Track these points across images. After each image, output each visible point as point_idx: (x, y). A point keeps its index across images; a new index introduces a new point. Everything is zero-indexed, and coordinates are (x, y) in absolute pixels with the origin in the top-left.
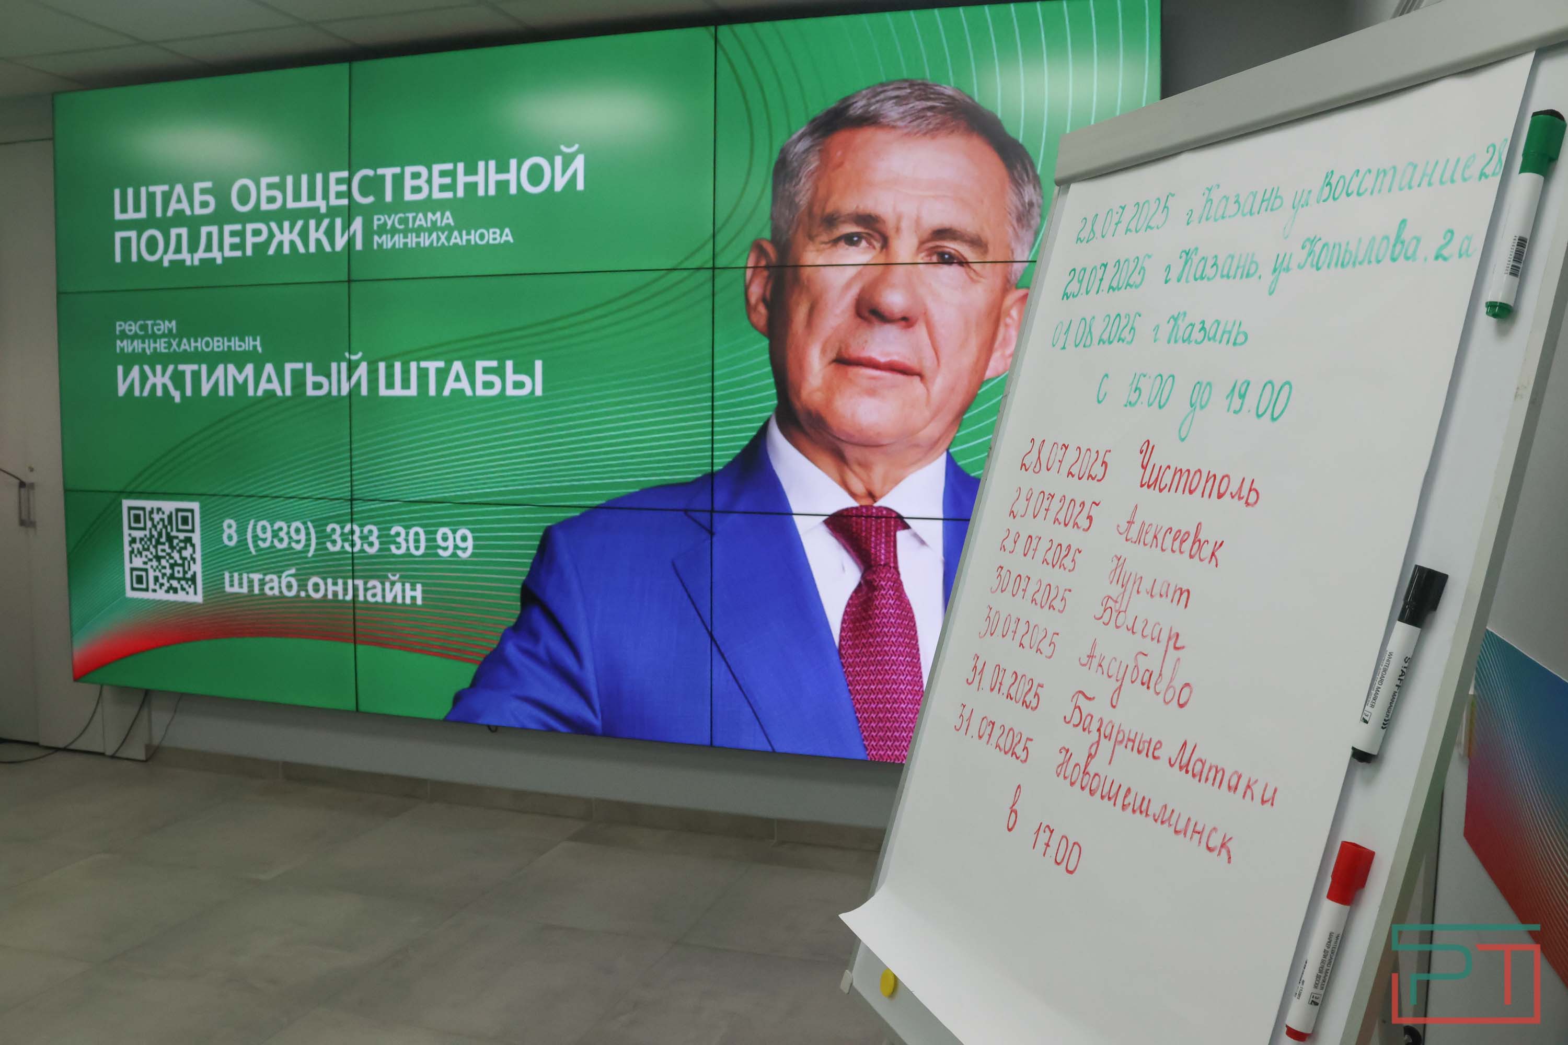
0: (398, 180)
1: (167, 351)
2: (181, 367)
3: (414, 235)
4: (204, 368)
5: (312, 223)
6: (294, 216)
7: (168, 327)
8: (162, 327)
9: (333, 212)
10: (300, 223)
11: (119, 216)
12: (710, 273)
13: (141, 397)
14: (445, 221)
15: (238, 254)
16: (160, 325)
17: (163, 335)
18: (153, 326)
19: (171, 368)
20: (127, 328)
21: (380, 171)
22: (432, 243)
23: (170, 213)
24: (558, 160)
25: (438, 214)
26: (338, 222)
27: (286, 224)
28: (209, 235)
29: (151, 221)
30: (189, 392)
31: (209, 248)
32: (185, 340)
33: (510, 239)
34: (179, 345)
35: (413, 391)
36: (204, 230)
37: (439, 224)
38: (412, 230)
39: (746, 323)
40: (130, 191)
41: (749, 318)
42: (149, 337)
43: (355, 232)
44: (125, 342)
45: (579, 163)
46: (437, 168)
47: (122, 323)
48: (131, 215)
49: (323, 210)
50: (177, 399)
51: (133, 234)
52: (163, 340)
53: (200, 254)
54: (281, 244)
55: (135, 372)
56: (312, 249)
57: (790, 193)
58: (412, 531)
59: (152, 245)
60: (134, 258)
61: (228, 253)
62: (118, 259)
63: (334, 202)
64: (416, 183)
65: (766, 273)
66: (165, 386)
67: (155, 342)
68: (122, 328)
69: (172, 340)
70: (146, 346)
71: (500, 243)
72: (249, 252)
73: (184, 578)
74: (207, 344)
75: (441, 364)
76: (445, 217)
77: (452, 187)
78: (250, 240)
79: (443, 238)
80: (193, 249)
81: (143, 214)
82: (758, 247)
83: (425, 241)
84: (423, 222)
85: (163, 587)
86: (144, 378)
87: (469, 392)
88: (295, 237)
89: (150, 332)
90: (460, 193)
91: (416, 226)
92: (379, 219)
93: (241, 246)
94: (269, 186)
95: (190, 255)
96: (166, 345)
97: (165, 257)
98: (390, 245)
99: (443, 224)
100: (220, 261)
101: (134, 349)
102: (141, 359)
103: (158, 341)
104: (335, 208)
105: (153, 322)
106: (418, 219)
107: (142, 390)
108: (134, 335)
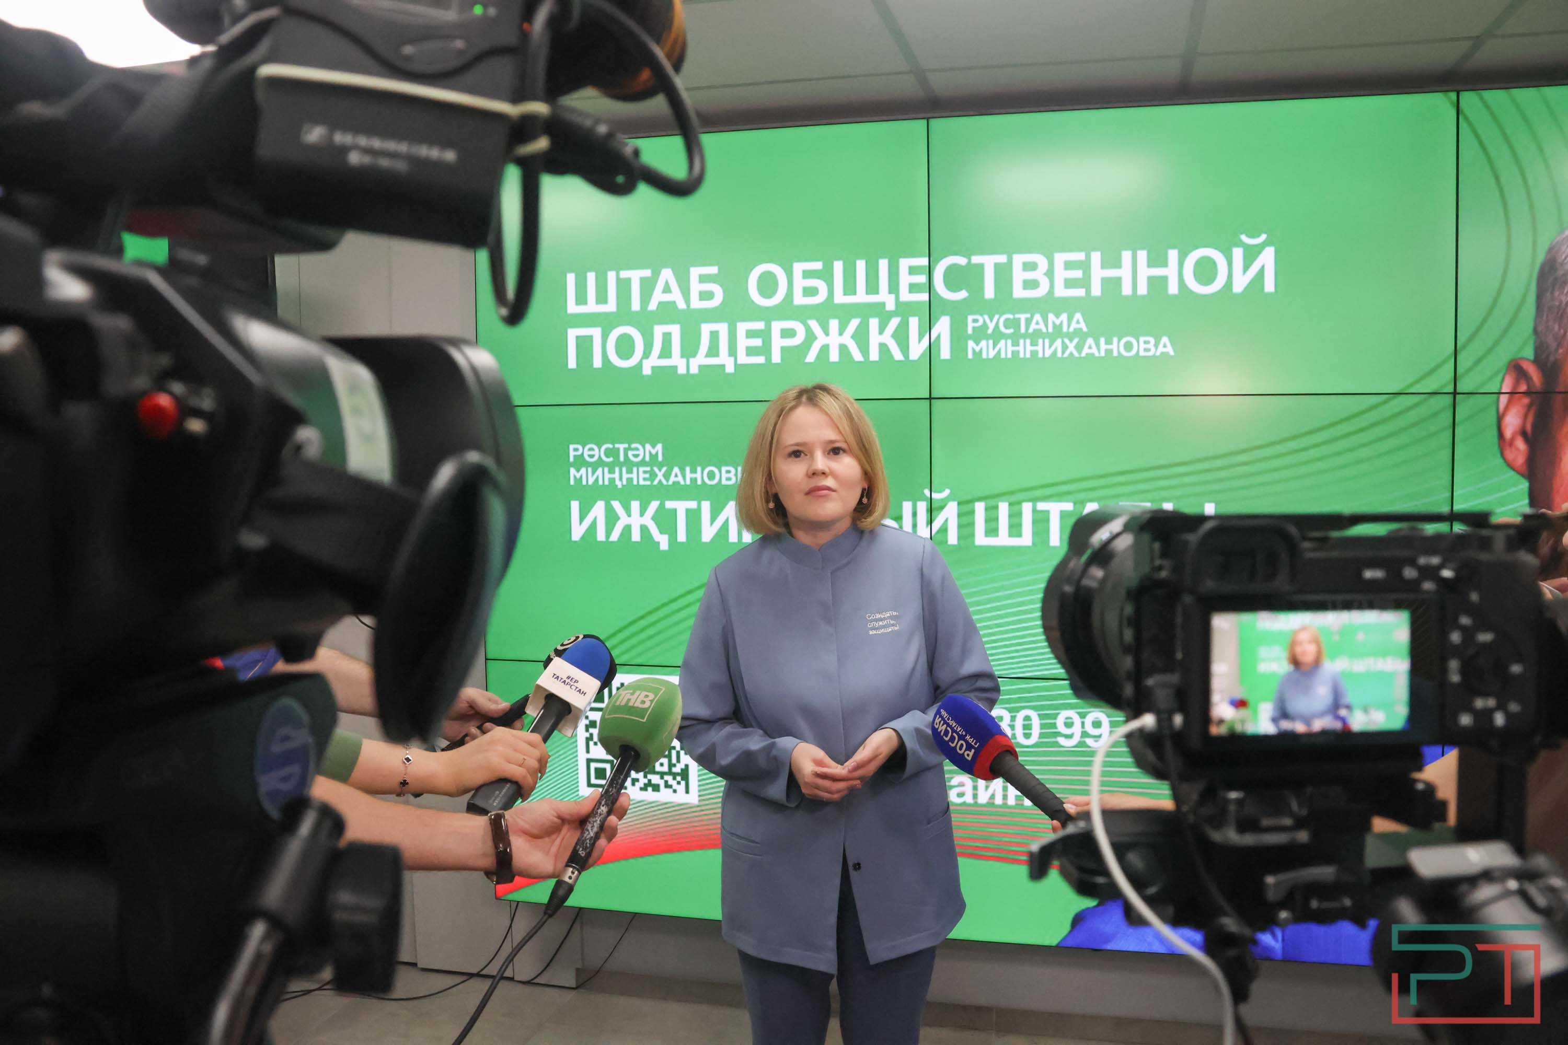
0: (1003, 274)
1: (648, 483)
2: (669, 505)
3: (1028, 341)
4: (706, 506)
5: (874, 323)
6: (845, 313)
7: (650, 453)
8: (641, 452)
9: (904, 310)
10: (854, 323)
11: (572, 308)
12: (1451, 397)
13: (607, 542)
14: (1074, 325)
15: (761, 360)
16: (637, 449)
17: (643, 463)
18: (626, 450)
19: (654, 505)
20: (586, 453)
21: (976, 259)
22: (1055, 353)
23: (653, 306)
24: (1238, 253)
25: (1064, 317)
26: (914, 322)
27: (834, 324)
28: (714, 335)
29: (623, 315)
30: (682, 537)
31: (713, 351)
32: (676, 470)
33: (1170, 350)
34: (667, 476)
35: (1026, 539)
36: (706, 329)
37: (1065, 329)
38: (1025, 336)
39: (1499, 460)
40: (591, 276)
41: (1503, 455)
42: (621, 465)
43: (939, 337)
44: (583, 471)
45: (1267, 258)
46: (1060, 258)
47: (580, 447)
48: (592, 307)
49: (890, 306)
50: (664, 545)
51: (596, 333)
52: (641, 469)
53: (701, 359)
54: (825, 349)
55: (598, 510)
56: (874, 355)
57: (1561, 302)
58: (1020, 716)
59: (625, 347)
60: (597, 363)
61: (743, 359)
62: (572, 364)
63: (906, 296)
64: (1030, 275)
65: (1526, 401)
66: (644, 529)
67: (630, 471)
68: (579, 453)
69: (656, 469)
70: (616, 476)
71: (1154, 356)
72: (776, 358)
73: (670, 773)
74: (711, 476)
75: (1069, 506)
76: (1075, 320)
77: (1085, 282)
78: (777, 343)
79: (1071, 347)
80: (689, 351)
81: (611, 306)
82: (1516, 368)
83: (1045, 349)
84: (1042, 326)
85: (637, 784)
86: (611, 518)
88: (847, 339)
89: (622, 458)
90: (1096, 291)
91: (1031, 330)
92: (975, 321)
93: (765, 350)
94: (807, 274)
95: (684, 360)
96: (647, 476)
97: (644, 361)
98: (992, 354)
99: (1071, 330)
100: (730, 369)
101: (597, 480)
102: (607, 492)
103: (635, 469)
104: (908, 304)
105: (626, 446)
106: (1034, 321)
107: (609, 533)
108: (595, 462)
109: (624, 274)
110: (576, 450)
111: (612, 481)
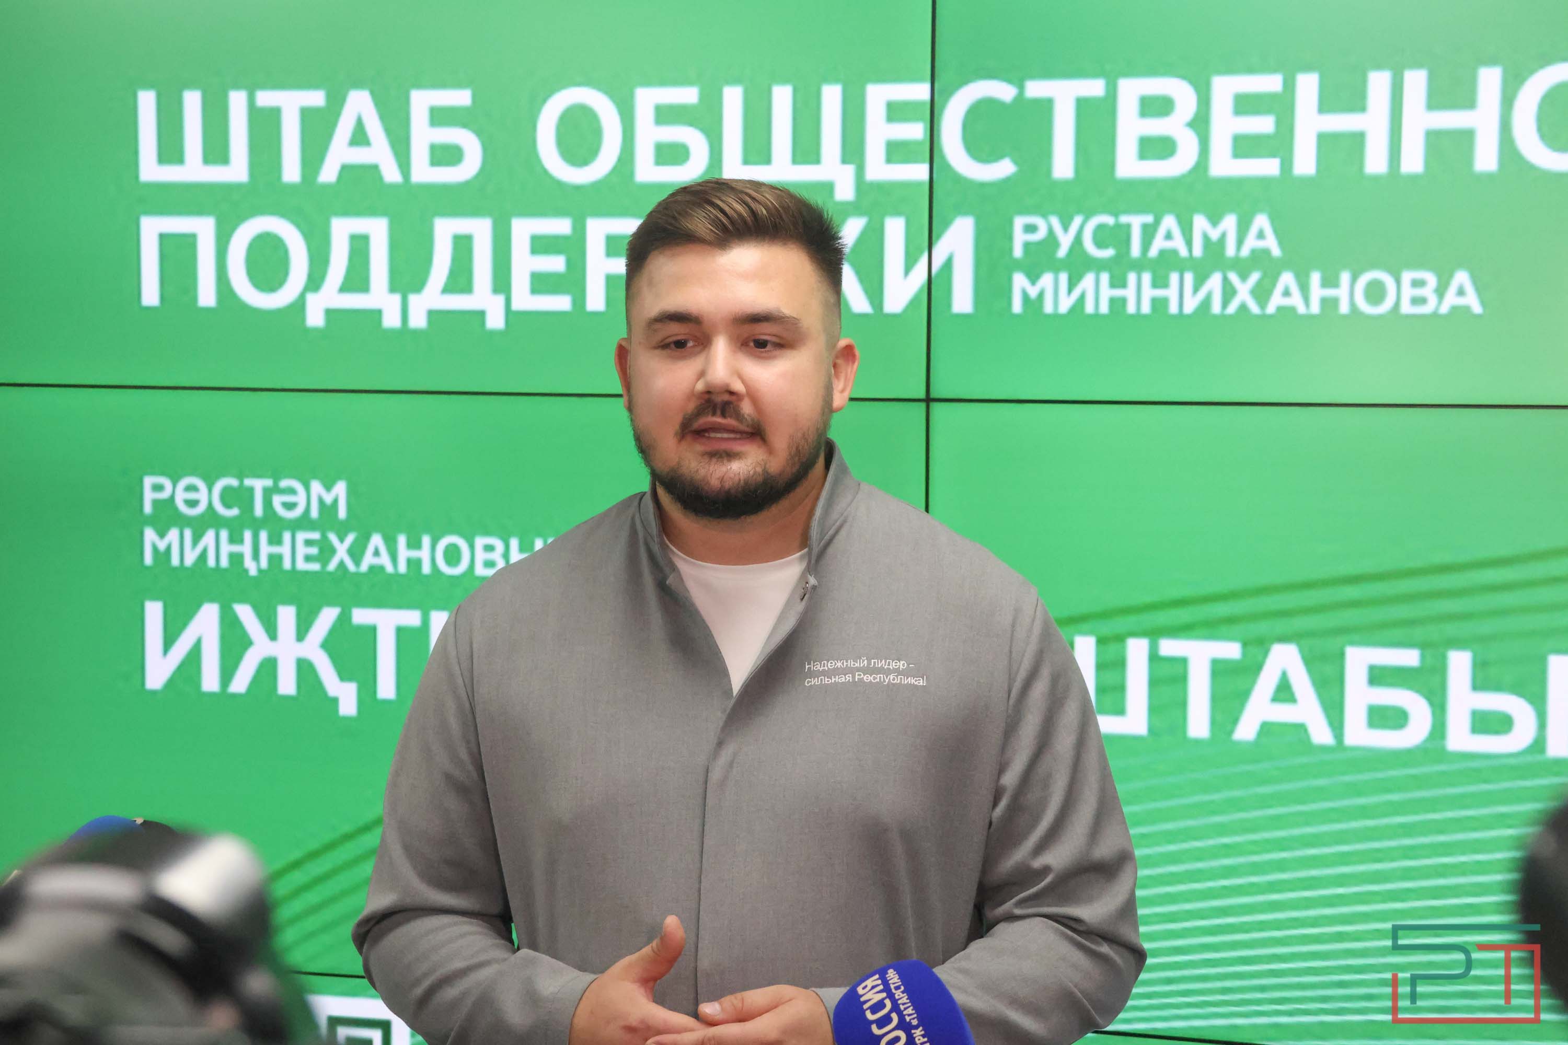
1: (315, 567)
2: (361, 616)
3: (1147, 277)
7: (321, 501)
8: (301, 498)
9: (878, 198)
11: (151, 169)
13: (223, 696)
14: (1251, 243)
15: (561, 303)
16: (292, 491)
17: (304, 522)
18: (268, 494)
19: (328, 617)
20: (180, 496)
21: (1036, 89)
22: (1206, 303)
23: (328, 174)
25: (1230, 223)
26: (896, 229)
28: (463, 245)
29: (263, 191)
31: (460, 278)
32: (376, 540)
33: (1472, 301)
34: (356, 553)
37: (1230, 251)
38: (1139, 266)
40: (192, 101)
42: (257, 526)
43: (948, 264)
44: (173, 534)
46: (1225, 87)
47: (167, 483)
48: (194, 169)
50: (348, 706)
52: (301, 536)
53: (433, 297)
59: (267, 263)
60: (207, 296)
61: (523, 300)
62: (150, 295)
63: (879, 168)
64: (1156, 127)
66: (305, 668)
67: (275, 539)
68: (165, 495)
69: (333, 537)
70: (246, 549)
71: (1435, 315)
74: (452, 555)
75: (1231, 650)
76: (1254, 230)
77: (1280, 144)
78: (596, 267)
79: (1244, 292)
81: (237, 170)
83: (1183, 296)
84: (1178, 243)
86: (234, 642)
87: (1321, 734)
89: (259, 511)
90: (1305, 163)
91: (1153, 252)
92: (1030, 229)
93: (572, 282)
94: (665, 115)
95: (397, 298)
96: (314, 551)
97: (311, 298)
98: (1065, 304)
99: (1245, 252)
100: (495, 321)
101: (203, 556)
102: (226, 585)
103: (287, 536)
104: (884, 188)
105: (269, 483)
106: (1161, 232)
107: (227, 674)
108: (202, 516)
109: (265, 98)
110: (158, 488)
111: (236, 559)
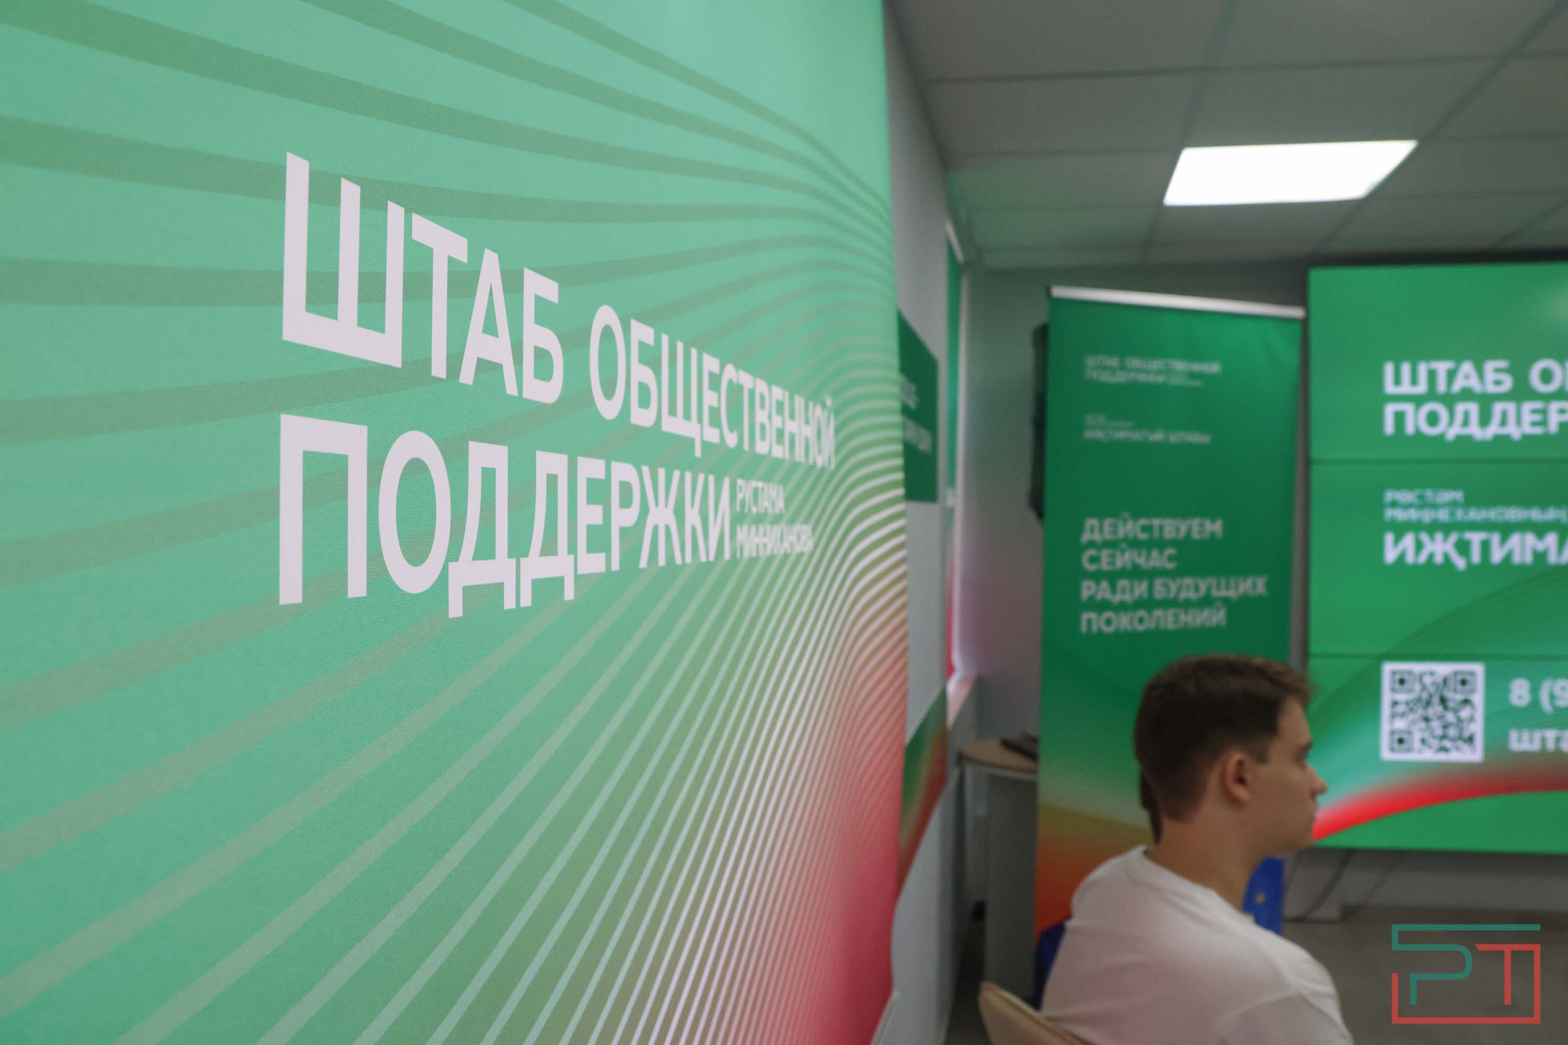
1: (1449, 520)
2: (1467, 536)
4: (1496, 536)
7: (1453, 498)
8: (1445, 497)
11: (1390, 389)
13: (1415, 564)
15: (1541, 430)
16: (1442, 495)
17: (1446, 505)
18: (1434, 495)
19: (1454, 536)
23: (1455, 389)
28: (1504, 411)
29: (1431, 395)
30: (1476, 560)
31: (1503, 423)
32: (1473, 510)
34: (1465, 514)
36: (1498, 407)
40: (1406, 366)
42: (1428, 506)
47: (1394, 493)
48: (1406, 388)
50: (1461, 566)
51: (1408, 408)
52: (1445, 510)
53: (1493, 430)
55: (1409, 539)
59: (1433, 419)
60: (1410, 431)
62: (1389, 431)
66: (1446, 554)
67: (1436, 511)
68: (1393, 497)
69: (1457, 510)
70: (1424, 514)
72: (1553, 429)
73: (1459, 738)
74: (1502, 514)
85: (1431, 748)
86: (1419, 546)
89: (1430, 501)
95: (1480, 430)
97: (1448, 430)
100: (1515, 437)
101: (1408, 517)
102: (1415, 527)
103: (1440, 510)
105: (1434, 491)
107: (1416, 557)
108: (1408, 504)
109: (1432, 365)
111: (1421, 518)
